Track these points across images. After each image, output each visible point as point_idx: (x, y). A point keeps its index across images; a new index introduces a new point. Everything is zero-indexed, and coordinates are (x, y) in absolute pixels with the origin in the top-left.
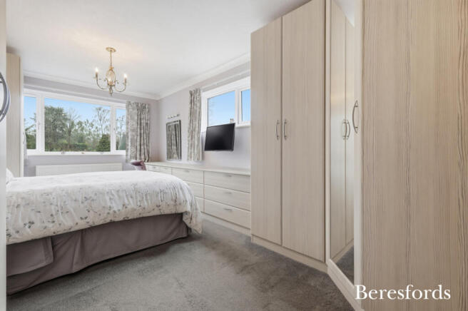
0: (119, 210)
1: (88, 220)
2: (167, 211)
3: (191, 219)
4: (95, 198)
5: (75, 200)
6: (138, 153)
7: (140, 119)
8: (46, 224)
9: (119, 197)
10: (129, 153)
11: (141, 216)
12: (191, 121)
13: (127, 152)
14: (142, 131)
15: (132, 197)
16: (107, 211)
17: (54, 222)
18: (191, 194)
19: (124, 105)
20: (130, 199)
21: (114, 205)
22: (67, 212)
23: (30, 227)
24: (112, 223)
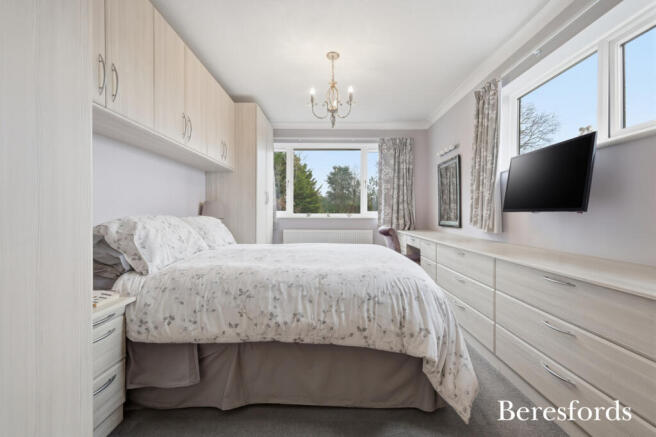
0: (286, 323)
1: (238, 330)
2: (381, 344)
3: (443, 375)
4: (253, 292)
5: (227, 293)
6: (395, 215)
7: (399, 162)
8: (187, 324)
9: (290, 295)
10: (382, 217)
11: (327, 342)
12: (477, 152)
13: (379, 213)
14: (401, 181)
15: (311, 302)
16: (266, 321)
17: (195, 322)
18: (445, 315)
19: (376, 145)
20: (308, 305)
21: (278, 311)
22: (214, 310)
23: (169, 324)
24: (274, 344)
